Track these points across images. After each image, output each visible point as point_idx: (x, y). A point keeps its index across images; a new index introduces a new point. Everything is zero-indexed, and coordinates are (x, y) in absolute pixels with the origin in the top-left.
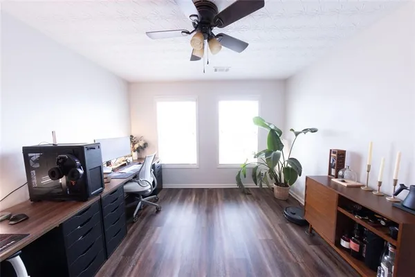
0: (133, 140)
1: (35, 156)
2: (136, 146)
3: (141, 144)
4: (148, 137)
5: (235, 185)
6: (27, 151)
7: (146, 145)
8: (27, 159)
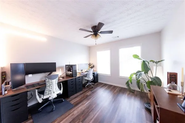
0: (90, 65)
1: (67, 67)
2: (91, 66)
3: (92, 66)
4: (94, 64)
5: (125, 87)
6: (66, 65)
7: (93, 66)
8: (66, 67)
